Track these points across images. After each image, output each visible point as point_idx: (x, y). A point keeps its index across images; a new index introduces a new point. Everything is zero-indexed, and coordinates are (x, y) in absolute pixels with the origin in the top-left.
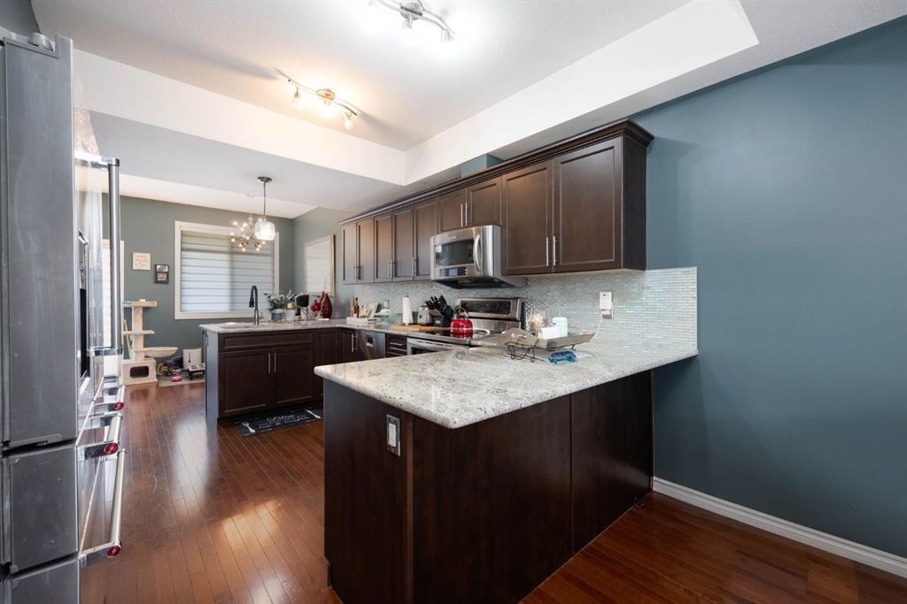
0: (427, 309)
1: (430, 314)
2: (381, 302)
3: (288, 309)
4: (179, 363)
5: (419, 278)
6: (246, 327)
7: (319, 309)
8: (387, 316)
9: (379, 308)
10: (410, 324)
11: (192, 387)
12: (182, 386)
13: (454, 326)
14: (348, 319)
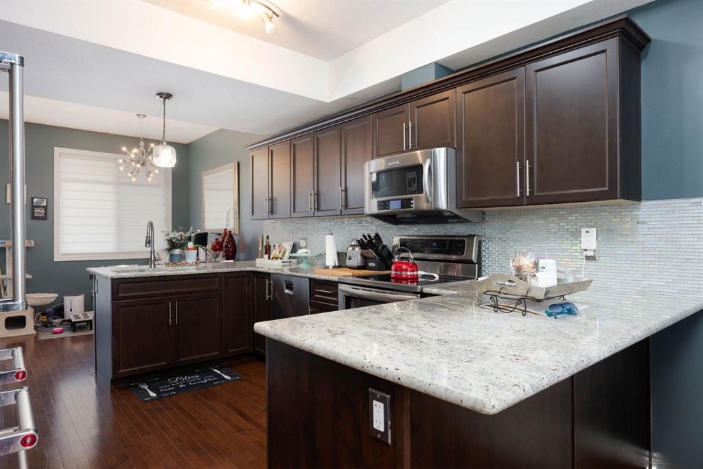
0: (357, 249)
1: (362, 255)
2: (296, 240)
3: (188, 249)
4: (59, 311)
5: (348, 212)
6: (141, 271)
7: (220, 249)
8: (306, 257)
9: (295, 248)
10: (335, 267)
11: (74, 340)
12: (63, 339)
13: (396, 270)
14: (258, 261)
